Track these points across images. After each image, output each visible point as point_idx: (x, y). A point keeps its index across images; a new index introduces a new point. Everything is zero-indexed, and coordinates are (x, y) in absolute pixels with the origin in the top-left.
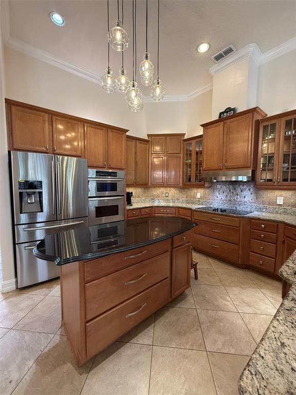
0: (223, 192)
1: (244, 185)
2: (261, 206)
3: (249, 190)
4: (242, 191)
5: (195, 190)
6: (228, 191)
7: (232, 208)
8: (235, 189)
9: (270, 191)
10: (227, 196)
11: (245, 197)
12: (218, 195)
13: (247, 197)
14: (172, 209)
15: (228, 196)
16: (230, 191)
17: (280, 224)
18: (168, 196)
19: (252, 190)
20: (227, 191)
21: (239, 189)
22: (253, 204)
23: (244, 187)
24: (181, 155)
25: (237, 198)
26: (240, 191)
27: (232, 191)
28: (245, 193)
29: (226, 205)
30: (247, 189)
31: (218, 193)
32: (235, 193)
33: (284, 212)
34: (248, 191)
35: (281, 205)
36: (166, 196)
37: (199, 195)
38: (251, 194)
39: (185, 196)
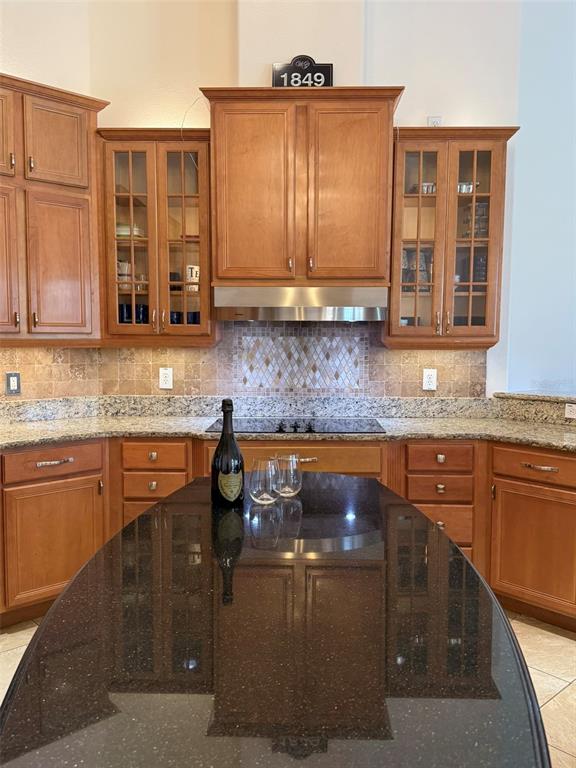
0: (267, 362)
1: (333, 335)
2: (385, 400)
3: (350, 351)
4: (327, 357)
5: (146, 359)
6: (284, 356)
7: (302, 416)
8: (306, 349)
9: (405, 353)
10: (280, 374)
11: (337, 376)
12: (248, 374)
13: (343, 375)
14: (86, 448)
15: (286, 375)
16: (290, 356)
17: (477, 445)
18: (18, 392)
19: (357, 350)
20: (277, 356)
21: (319, 349)
22: (362, 395)
23: (334, 344)
24: (93, 199)
25: (314, 381)
26: (322, 356)
27: (296, 356)
28: (337, 363)
29: (279, 407)
30: (344, 350)
31: (246, 368)
32: (306, 362)
33: (442, 410)
34: (347, 356)
35: (431, 392)
36: (10, 393)
37: (166, 378)
38: (356, 364)
39: (96, 384)
